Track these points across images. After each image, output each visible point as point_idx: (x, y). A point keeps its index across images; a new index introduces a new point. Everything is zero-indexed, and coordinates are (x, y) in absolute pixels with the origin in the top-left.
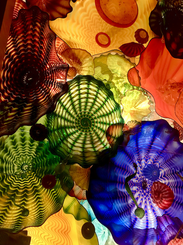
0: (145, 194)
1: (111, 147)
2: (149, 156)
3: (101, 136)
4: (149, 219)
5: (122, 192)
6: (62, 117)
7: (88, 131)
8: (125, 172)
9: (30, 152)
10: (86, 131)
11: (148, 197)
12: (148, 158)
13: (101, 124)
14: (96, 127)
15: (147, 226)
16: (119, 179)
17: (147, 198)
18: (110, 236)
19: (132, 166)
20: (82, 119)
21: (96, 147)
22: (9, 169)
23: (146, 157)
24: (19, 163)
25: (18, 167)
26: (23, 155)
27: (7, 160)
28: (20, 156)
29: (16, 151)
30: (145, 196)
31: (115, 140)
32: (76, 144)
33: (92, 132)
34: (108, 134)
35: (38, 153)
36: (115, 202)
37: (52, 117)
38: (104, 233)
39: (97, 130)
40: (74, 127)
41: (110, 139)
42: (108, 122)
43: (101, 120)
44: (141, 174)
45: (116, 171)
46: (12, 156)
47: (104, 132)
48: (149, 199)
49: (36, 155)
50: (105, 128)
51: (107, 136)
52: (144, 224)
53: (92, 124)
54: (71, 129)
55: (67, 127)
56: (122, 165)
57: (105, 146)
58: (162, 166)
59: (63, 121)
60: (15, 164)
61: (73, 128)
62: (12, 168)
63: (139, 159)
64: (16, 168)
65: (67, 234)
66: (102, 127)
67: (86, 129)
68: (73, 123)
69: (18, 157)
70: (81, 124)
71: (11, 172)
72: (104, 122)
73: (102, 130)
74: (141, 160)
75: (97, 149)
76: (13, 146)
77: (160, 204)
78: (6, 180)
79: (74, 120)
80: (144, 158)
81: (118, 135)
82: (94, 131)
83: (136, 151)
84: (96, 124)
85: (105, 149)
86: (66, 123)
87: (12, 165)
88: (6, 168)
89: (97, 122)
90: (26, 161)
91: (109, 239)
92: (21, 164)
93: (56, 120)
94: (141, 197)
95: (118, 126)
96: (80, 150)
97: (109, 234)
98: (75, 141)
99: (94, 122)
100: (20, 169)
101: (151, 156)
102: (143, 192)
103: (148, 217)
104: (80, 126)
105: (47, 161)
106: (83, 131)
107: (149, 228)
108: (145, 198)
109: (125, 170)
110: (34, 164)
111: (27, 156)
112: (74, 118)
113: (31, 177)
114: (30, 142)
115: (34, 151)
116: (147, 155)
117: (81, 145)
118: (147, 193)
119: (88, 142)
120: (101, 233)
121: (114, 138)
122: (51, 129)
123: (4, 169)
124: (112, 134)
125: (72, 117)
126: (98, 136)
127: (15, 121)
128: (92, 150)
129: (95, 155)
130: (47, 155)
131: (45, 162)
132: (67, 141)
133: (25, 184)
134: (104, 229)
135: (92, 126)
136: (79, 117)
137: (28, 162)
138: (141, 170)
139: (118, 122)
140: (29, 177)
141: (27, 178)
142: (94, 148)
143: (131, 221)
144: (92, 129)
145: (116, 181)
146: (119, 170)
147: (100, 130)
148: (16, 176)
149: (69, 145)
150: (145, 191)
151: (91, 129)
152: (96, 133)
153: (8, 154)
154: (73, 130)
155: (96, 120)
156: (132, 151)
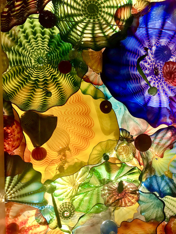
0: (157, 80)
1: (120, 31)
2: (159, 43)
3: (109, 21)
4: (161, 100)
5: (134, 74)
6: (68, 5)
7: (95, 17)
8: (137, 56)
9: (43, 45)
10: (94, 18)
11: (160, 82)
12: (159, 44)
13: (109, 9)
14: (104, 12)
15: (160, 105)
16: (131, 62)
17: (159, 84)
18: (126, 111)
19: (143, 50)
20: (89, 6)
21: (106, 32)
22: (27, 62)
23: (157, 44)
24: (34, 57)
25: (35, 60)
26: (37, 49)
27: (23, 54)
28: (35, 50)
29: (29, 45)
30: (157, 81)
31: (124, 23)
32: (86, 31)
33: (100, 18)
34: (116, 17)
35: (51, 46)
36: (129, 83)
37: (57, 4)
38: (121, 108)
39: (105, 16)
40: (82, 15)
41: (119, 22)
42: (115, 5)
43: (108, 4)
44: (152, 61)
45: (127, 55)
46: (27, 50)
47: (112, 16)
48: (161, 84)
49: (49, 48)
50: (113, 11)
51: (115, 21)
52: (157, 103)
53: (100, 9)
54: (78, 17)
55: (74, 14)
56: (133, 50)
57: (114, 30)
58: (173, 53)
59: (69, 8)
60: (31, 58)
61: (80, 16)
62: (29, 62)
63: (150, 46)
64: (33, 61)
65: (88, 114)
66: (109, 12)
67: (94, 15)
68: (80, 10)
69: (33, 52)
70: (88, 11)
71: (29, 65)
72: (111, 5)
73: (110, 14)
74: (152, 47)
75: (106, 34)
76: (26, 40)
77: (172, 83)
78: (26, 71)
79: (80, 8)
80: (155, 44)
81: (127, 17)
82: (102, 17)
83: (146, 37)
84: (103, 10)
85: (114, 33)
86: (73, 11)
87: (29, 59)
88: (24, 61)
89: (104, 7)
90: (41, 55)
91: (126, 113)
92: (36, 58)
93: (63, 7)
94: (153, 82)
95: (126, 8)
96: (90, 36)
97: (125, 109)
98: (84, 29)
99: (101, 7)
100: (37, 62)
101: (161, 42)
102: (155, 77)
103: (161, 98)
104: (87, 13)
105: (60, 53)
106: (91, 18)
107: (162, 107)
108: (157, 83)
109: (136, 54)
110: (49, 57)
111: (40, 49)
112: (80, 5)
113: (48, 68)
114: (41, 36)
115: (47, 44)
116: (157, 41)
117: (90, 32)
118: (159, 79)
119: (97, 28)
120: (118, 109)
121: (123, 21)
122: (59, 17)
123: (23, 62)
124: (121, 17)
125: (78, 4)
126: (106, 21)
127: (23, 10)
128: (102, 35)
129: (105, 39)
130: (59, 47)
131: (59, 53)
132: (76, 29)
133: (44, 74)
134: (120, 106)
135: (99, 12)
136: (85, 4)
137: (43, 56)
138: (153, 56)
139: (125, 3)
140: (46, 68)
141: (45, 69)
142: (103, 33)
143: (145, 101)
144: (100, 14)
145: (127, 65)
146: (130, 54)
147: (108, 15)
148: (34, 68)
149: (79, 33)
150: (157, 77)
151: (98, 15)
152: (105, 19)
153: (24, 49)
154: (81, 18)
155: (102, 5)
156: (142, 36)
